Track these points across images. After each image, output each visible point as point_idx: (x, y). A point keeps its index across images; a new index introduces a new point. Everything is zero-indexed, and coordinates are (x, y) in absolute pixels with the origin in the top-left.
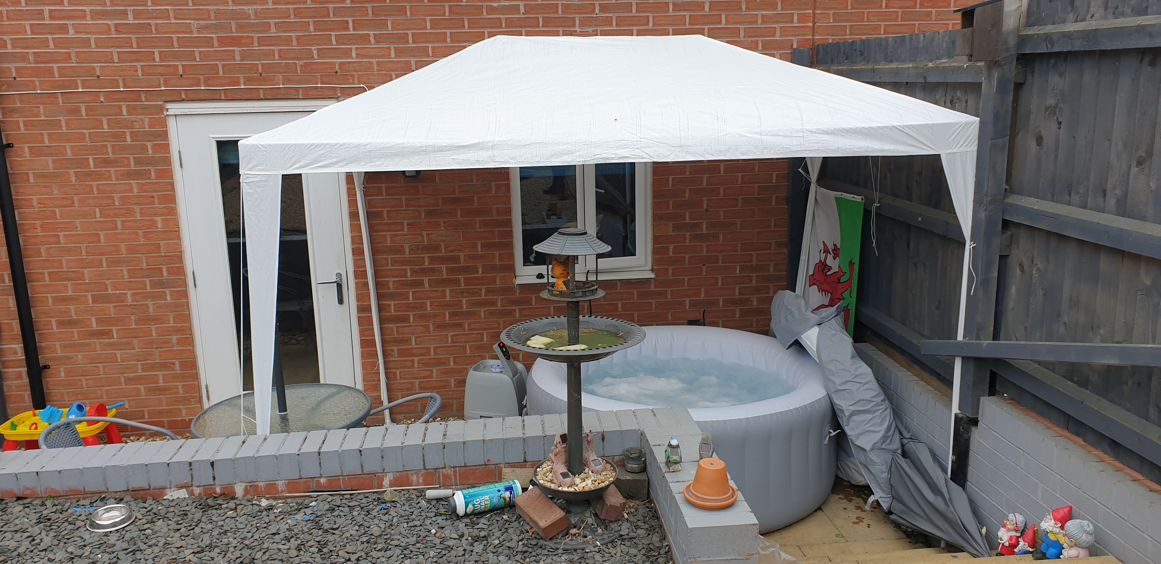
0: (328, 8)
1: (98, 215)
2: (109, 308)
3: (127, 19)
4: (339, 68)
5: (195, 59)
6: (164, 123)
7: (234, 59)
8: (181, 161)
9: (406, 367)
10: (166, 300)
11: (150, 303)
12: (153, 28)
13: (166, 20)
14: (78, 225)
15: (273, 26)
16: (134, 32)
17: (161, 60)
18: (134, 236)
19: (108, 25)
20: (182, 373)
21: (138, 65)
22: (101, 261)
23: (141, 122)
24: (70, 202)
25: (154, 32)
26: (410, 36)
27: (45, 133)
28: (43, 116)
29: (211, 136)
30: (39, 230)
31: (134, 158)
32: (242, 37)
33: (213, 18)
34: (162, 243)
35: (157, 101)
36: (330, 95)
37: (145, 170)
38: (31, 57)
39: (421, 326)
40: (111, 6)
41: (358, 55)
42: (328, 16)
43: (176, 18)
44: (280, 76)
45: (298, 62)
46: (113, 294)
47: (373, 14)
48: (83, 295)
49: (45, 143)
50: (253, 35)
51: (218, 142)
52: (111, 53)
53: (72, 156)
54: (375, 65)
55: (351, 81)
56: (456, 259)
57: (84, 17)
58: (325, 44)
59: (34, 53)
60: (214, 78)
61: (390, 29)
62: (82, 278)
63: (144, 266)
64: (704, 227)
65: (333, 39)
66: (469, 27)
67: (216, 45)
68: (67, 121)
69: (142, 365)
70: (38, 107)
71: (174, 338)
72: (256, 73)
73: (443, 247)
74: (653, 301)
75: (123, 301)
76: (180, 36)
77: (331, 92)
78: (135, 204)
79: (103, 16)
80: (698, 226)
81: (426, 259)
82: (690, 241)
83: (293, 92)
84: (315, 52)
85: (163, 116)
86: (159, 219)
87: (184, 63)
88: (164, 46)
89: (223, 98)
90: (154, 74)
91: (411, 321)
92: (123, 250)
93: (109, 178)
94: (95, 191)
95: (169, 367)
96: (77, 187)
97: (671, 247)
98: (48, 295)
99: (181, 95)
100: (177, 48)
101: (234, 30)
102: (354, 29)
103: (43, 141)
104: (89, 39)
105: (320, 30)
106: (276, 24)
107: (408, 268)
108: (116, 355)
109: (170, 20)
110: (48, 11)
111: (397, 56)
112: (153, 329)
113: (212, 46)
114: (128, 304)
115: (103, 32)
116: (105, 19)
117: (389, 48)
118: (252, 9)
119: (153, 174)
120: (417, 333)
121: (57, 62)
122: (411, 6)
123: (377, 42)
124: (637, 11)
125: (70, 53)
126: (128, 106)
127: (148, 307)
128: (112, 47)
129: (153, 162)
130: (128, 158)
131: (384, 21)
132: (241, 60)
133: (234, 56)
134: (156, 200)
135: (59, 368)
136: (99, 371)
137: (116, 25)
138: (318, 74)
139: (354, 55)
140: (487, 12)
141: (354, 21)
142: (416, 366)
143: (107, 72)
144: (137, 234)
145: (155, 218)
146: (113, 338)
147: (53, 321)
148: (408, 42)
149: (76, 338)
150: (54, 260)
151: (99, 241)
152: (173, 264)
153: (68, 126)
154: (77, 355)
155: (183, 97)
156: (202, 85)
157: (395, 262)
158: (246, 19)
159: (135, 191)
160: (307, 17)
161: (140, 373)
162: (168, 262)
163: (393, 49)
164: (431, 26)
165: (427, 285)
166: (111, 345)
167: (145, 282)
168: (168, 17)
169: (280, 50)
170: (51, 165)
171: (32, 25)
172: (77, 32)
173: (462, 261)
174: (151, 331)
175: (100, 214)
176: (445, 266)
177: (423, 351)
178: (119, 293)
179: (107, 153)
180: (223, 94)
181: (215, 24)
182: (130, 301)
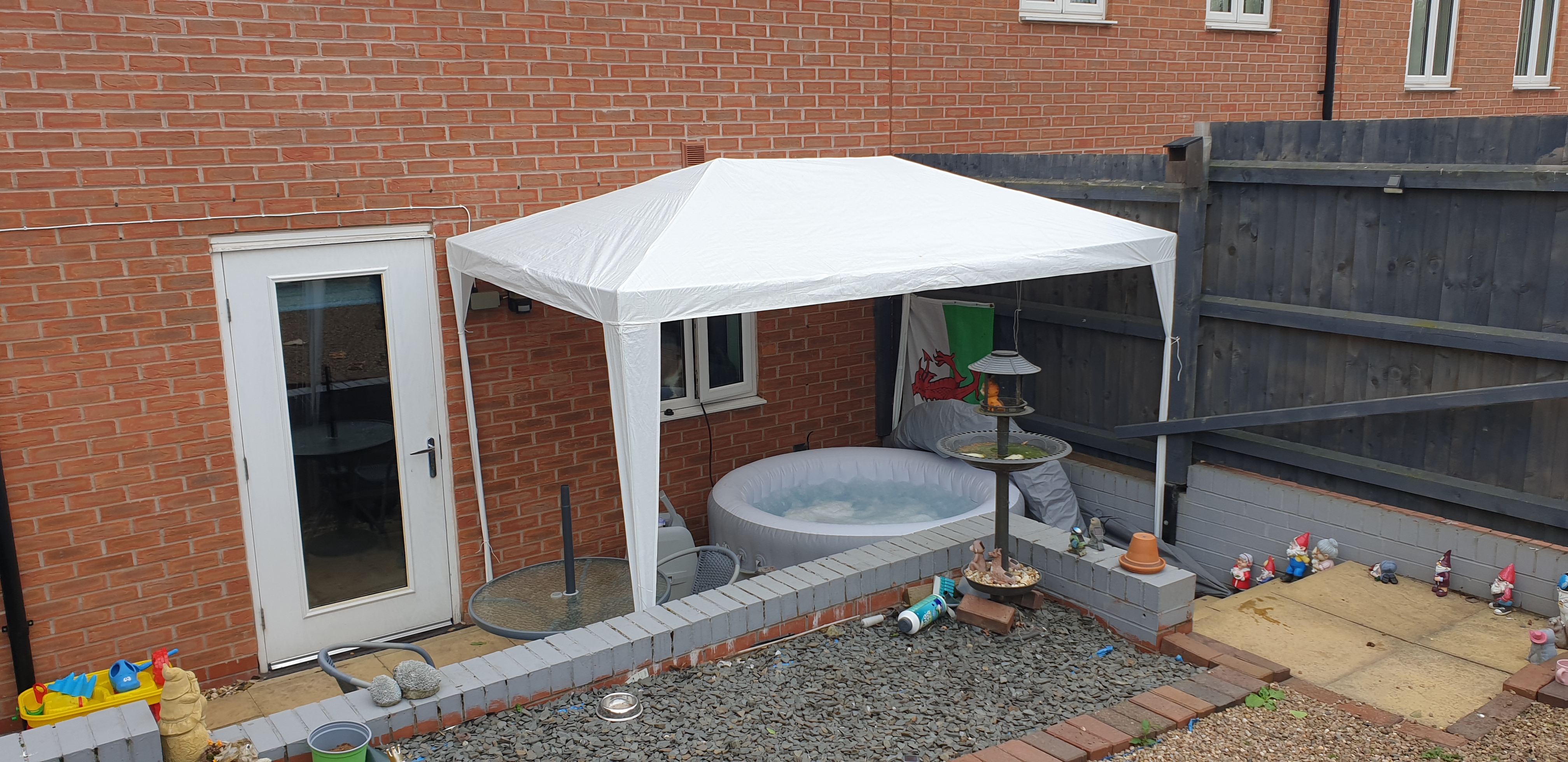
0: (420, 112)
1: (112, 396)
2: (127, 524)
3: (160, 126)
4: (434, 186)
5: (253, 178)
6: (208, 264)
7: (304, 176)
8: (229, 312)
9: (511, 544)
10: (210, 501)
11: (187, 509)
12: (196, 138)
13: (215, 127)
14: (82, 412)
15: (353, 135)
16: (170, 144)
17: (207, 180)
18: (165, 419)
19: (133, 135)
20: (231, 599)
21: (174, 187)
22: (115, 461)
23: (177, 264)
24: (69, 381)
25: (197, 143)
26: (515, 146)
27: (34, 286)
28: (30, 262)
29: (271, 277)
30: (20, 426)
31: (167, 313)
32: (315, 148)
33: (277, 125)
34: (204, 425)
35: (201, 235)
36: (423, 219)
37: (182, 328)
38: (14, 181)
39: (527, 491)
40: (137, 109)
41: (456, 170)
42: (421, 122)
43: (227, 125)
44: (362, 197)
45: (384, 179)
46: (133, 503)
47: (473, 120)
48: (87, 512)
49: (33, 301)
50: (329, 146)
51: (277, 284)
52: (136, 172)
53: (74, 316)
54: (476, 181)
55: (447, 201)
56: (566, 406)
57: (97, 124)
58: (418, 157)
59: (18, 174)
60: (278, 201)
61: (492, 138)
62: (87, 487)
63: (179, 459)
64: (806, 344)
65: (427, 150)
66: (578, 136)
67: (280, 159)
68: (68, 269)
69: (174, 596)
70: (25, 250)
71: (220, 552)
72: (332, 194)
73: (551, 393)
74: (762, 429)
75: (148, 512)
76: (233, 148)
77: (424, 215)
78: (168, 376)
79: (125, 122)
80: (800, 343)
81: (533, 408)
82: (794, 360)
83: (379, 216)
84: (405, 167)
85: (208, 254)
86: (201, 393)
87: (238, 184)
88: (211, 162)
89: (289, 227)
90: (197, 199)
91: (517, 487)
92: (150, 441)
93: (131, 343)
94: (108, 363)
95: (213, 592)
96: (81, 358)
97: (778, 368)
98: (34, 518)
99: (233, 226)
100: (229, 164)
101: (304, 140)
102: (451, 138)
103: (30, 298)
104: (104, 153)
105: (411, 140)
106: (357, 132)
107: (513, 422)
108: (135, 588)
109: (220, 127)
110: (41, 115)
111: (500, 170)
112: (191, 544)
113: (276, 161)
114: (156, 514)
115: (125, 144)
116: (129, 127)
117: (491, 161)
118: (327, 113)
119: (193, 333)
120: (524, 501)
121: (53, 185)
122: (516, 112)
123: (478, 154)
124: (742, 119)
125: (74, 172)
126: (158, 243)
127: (185, 515)
128: (137, 163)
129: (193, 316)
130: (158, 314)
131: (485, 129)
132: (313, 178)
133: (304, 174)
134: (197, 368)
135: (48, 622)
136: (109, 616)
137: (144, 135)
138: (408, 194)
139: (451, 170)
140: (596, 119)
141: (451, 129)
142: (522, 541)
143: (129, 199)
144: (169, 416)
145: (196, 392)
146: (133, 565)
147: (40, 555)
148: (512, 153)
149: (76, 575)
150: (43, 467)
151: (114, 431)
152: (221, 451)
153: (69, 275)
154: (76, 599)
155: (236, 228)
156: (262, 211)
157: (498, 417)
158: (320, 126)
159: (168, 357)
160: (395, 124)
161: (171, 608)
162: (214, 449)
163: (495, 161)
164: (537, 135)
165: (534, 441)
166: (128, 575)
167: (180, 480)
168: (217, 124)
169: (362, 165)
170: (41, 331)
171: (15, 136)
172: (85, 145)
173: (573, 407)
174: (188, 547)
175: (115, 394)
176: (554, 415)
177: (530, 521)
178: (143, 502)
179: (128, 308)
180: (289, 223)
181: (280, 133)
182: (158, 509)
